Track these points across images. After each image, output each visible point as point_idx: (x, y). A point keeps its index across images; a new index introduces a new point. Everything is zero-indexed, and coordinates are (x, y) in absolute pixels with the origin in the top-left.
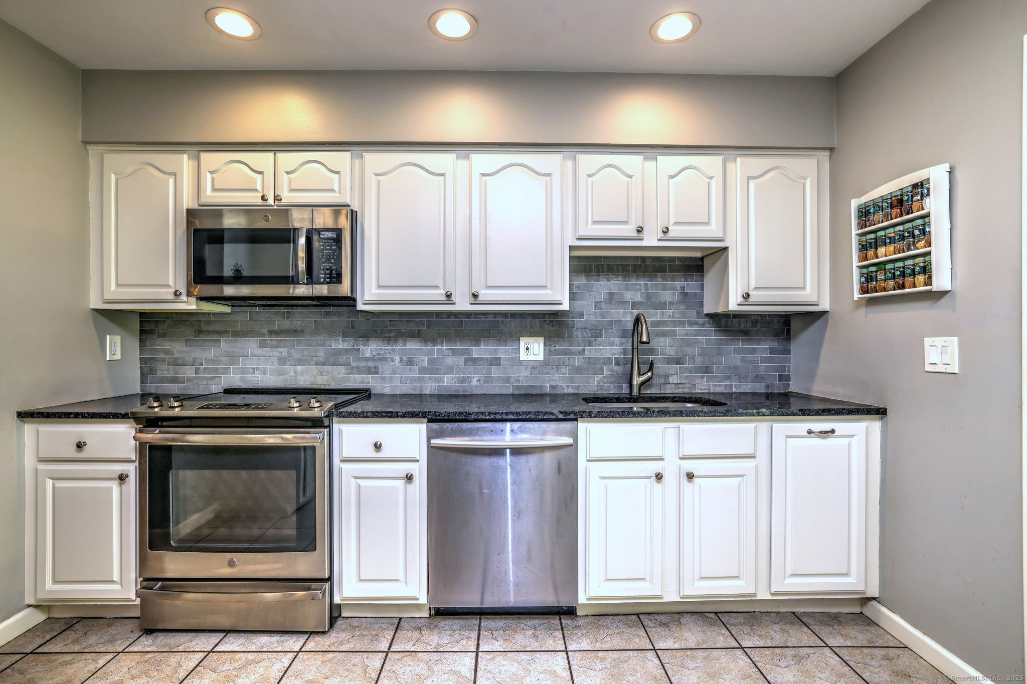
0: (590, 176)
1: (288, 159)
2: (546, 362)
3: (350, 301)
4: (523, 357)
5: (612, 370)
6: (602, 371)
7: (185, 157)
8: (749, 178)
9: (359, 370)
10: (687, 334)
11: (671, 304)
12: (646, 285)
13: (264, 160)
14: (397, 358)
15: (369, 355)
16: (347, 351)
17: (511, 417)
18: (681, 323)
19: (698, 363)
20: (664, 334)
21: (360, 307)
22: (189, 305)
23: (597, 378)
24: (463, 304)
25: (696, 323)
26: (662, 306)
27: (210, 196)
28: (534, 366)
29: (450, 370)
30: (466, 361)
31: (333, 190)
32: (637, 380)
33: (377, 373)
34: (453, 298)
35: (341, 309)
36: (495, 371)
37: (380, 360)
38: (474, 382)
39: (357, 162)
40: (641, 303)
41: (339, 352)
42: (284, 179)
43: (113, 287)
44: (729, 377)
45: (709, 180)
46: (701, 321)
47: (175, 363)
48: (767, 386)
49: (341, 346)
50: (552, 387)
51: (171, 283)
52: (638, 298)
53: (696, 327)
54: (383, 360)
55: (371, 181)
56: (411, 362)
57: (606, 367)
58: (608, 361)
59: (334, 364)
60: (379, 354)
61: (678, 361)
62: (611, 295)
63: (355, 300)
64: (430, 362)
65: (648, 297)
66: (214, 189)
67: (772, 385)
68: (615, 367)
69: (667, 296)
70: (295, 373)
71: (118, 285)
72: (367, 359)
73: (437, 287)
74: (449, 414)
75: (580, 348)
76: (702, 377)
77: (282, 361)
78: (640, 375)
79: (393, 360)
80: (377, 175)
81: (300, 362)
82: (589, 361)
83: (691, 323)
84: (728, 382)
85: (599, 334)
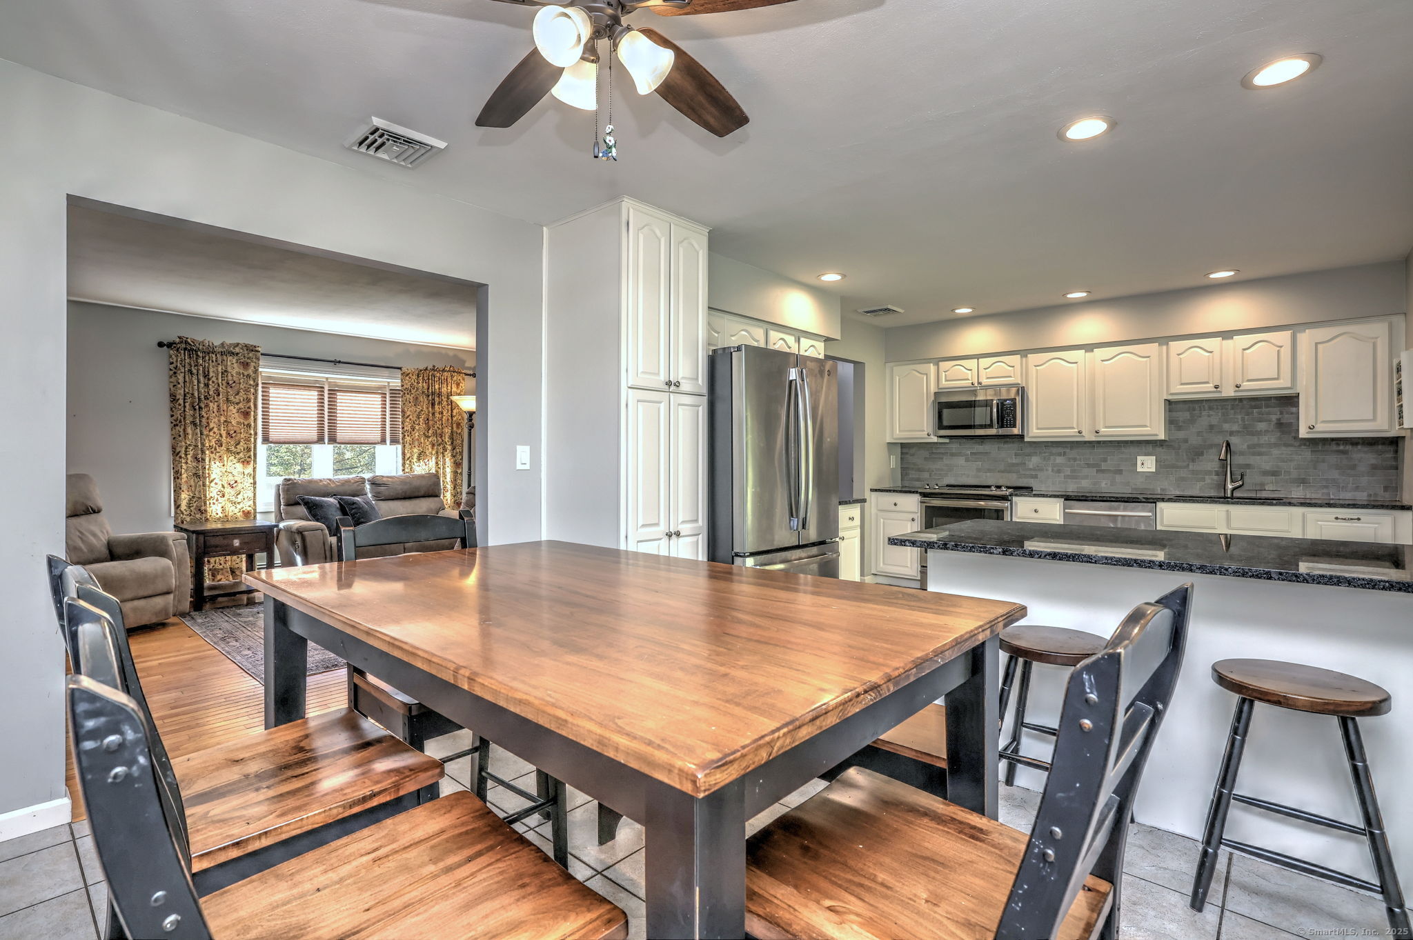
0: (1179, 355)
1: (985, 362)
2: (1157, 472)
3: (1021, 437)
4: (1139, 469)
5: (1212, 479)
6: (1203, 480)
7: (932, 365)
8: (1317, 344)
9: (1026, 476)
10: (1282, 454)
11: (1267, 431)
12: (1243, 419)
13: (972, 364)
14: (1050, 469)
15: (1031, 467)
16: (1017, 465)
17: (1112, 499)
18: (1276, 445)
19: (1294, 474)
20: (1260, 454)
21: (1026, 439)
22: (935, 439)
23: (1199, 485)
24: (1089, 436)
25: (1291, 445)
26: (1259, 433)
27: (944, 383)
28: (1148, 475)
29: (1086, 477)
30: (1097, 471)
31: (1011, 377)
32: (1230, 486)
33: (1037, 478)
34: (1083, 434)
35: (1014, 440)
36: (1118, 478)
37: (1039, 470)
38: (1103, 485)
39: (1024, 359)
40: (1238, 432)
41: (1013, 465)
42: (982, 372)
43: (898, 432)
44: (1326, 487)
45: (1278, 349)
46: (1297, 444)
47: (919, 470)
48: (1370, 495)
49: (1014, 462)
50: (1161, 489)
51: (925, 429)
52: (1235, 428)
53: (1292, 449)
54: (1041, 470)
55: (1033, 370)
56: (1059, 471)
57: (1207, 477)
58: (1209, 473)
59: (1009, 472)
60: (1038, 467)
61: (1274, 473)
62: (1211, 427)
63: (1023, 436)
64: (1073, 471)
65: (1245, 427)
66: (946, 380)
67: (1376, 495)
68: (1215, 478)
69: (1262, 426)
70: (986, 476)
71: (900, 431)
72: (1031, 469)
73: (1073, 428)
74: (1076, 496)
75: (1185, 464)
76: (1298, 486)
77: (978, 470)
78: (1232, 481)
79: (1047, 470)
80: (1035, 366)
81: (989, 470)
82: (1193, 472)
83: (1286, 445)
84: (1325, 491)
85: (1202, 454)
